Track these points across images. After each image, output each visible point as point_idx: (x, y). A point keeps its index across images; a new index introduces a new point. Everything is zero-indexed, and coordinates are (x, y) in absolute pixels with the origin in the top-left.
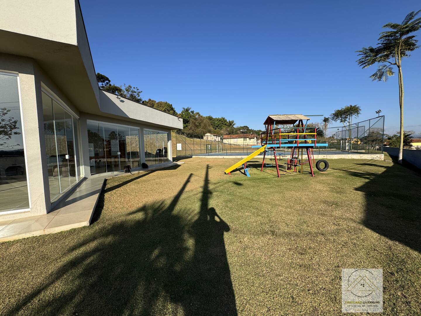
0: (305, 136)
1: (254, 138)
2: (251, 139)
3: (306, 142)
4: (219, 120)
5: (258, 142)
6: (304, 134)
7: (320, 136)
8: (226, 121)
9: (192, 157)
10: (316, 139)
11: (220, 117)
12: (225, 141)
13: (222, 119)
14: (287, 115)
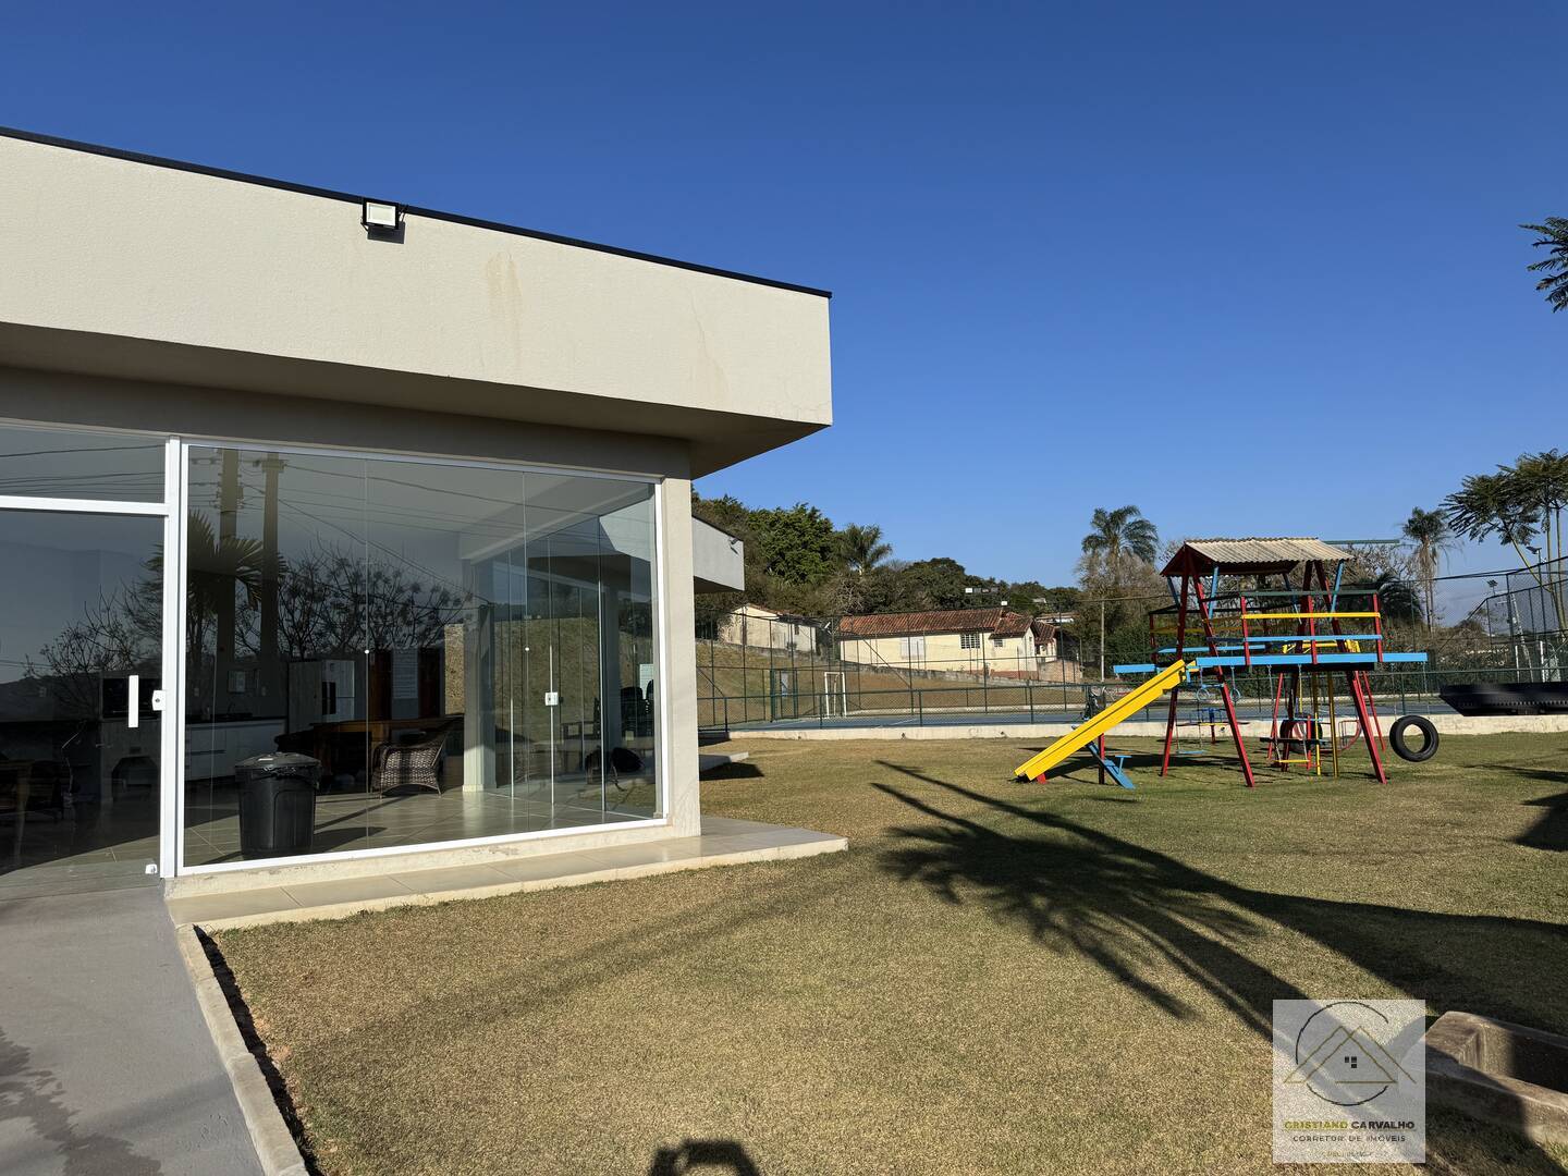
0: (1335, 622)
1: (1021, 634)
2: (1004, 641)
3: (1341, 648)
4: (786, 525)
5: (1042, 653)
6: (1333, 615)
7: (1400, 621)
8: (825, 528)
9: (726, 739)
10: (1379, 636)
11: (789, 507)
12: (851, 651)
13: (804, 520)
14: (1260, 540)
